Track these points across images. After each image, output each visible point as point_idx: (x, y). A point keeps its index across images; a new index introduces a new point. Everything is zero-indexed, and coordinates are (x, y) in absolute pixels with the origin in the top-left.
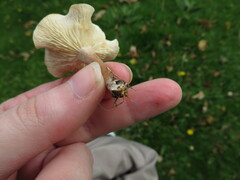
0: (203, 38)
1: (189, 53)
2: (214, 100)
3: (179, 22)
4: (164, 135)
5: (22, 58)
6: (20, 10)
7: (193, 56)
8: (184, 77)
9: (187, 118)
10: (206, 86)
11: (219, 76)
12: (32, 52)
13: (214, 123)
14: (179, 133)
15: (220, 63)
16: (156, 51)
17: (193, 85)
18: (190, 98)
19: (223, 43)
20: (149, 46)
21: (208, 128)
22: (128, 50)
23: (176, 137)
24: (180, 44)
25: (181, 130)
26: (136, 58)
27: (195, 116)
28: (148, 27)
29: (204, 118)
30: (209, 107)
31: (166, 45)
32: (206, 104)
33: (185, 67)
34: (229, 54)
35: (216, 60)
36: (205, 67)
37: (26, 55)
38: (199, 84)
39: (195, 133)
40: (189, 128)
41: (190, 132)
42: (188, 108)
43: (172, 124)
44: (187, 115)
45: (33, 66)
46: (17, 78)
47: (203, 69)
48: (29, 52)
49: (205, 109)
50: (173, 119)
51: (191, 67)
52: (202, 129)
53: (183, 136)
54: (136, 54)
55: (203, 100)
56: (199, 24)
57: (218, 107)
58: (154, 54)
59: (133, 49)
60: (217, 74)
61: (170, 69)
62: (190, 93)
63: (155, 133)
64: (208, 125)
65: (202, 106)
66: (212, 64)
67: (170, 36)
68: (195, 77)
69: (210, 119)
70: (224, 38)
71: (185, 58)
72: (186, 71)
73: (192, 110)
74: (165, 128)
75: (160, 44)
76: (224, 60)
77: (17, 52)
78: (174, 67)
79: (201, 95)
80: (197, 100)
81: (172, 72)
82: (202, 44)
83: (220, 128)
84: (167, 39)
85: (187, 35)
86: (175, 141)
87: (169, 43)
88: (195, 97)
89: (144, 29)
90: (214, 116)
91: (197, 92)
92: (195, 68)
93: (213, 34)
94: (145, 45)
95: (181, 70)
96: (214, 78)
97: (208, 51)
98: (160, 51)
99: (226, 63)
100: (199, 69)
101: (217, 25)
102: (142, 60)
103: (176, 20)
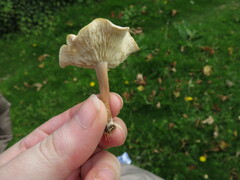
0: (206, 64)
1: (195, 79)
2: (225, 124)
3: (182, 50)
4: (176, 163)
5: (36, 88)
6: (35, 45)
7: (199, 81)
8: (191, 102)
9: (198, 144)
10: (215, 111)
11: (227, 100)
12: (45, 82)
13: (227, 149)
14: (191, 160)
15: (227, 87)
16: (162, 78)
17: (201, 109)
18: (200, 123)
19: (228, 67)
20: (155, 73)
21: (221, 155)
22: (136, 78)
23: (188, 165)
24: (185, 70)
25: (193, 157)
26: (143, 85)
27: (206, 142)
28: (153, 55)
29: (217, 144)
30: (220, 131)
31: (171, 72)
32: (216, 129)
33: (192, 92)
34: (235, 77)
35: (222, 84)
36: (213, 92)
37: (39, 86)
38: (208, 109)
39: (207, 159)
40: (201, 154)
41: (203, 159)
42: (199, 133)
43: (183, 151)
44: (199, 141)
45: (45, 95)
46: (30, 108)
47: (210, 94)
48: (41, 82)
49: (216, 134)
50: (183, 146)
51: (198, 92)
52: (216, 155)
53: (196, 163)
54: (143, 82)
55: (213, 125)
56: (202, 51)
57: (230, 131)
58: (160, 80)
59: (140, 76)
60: (224, 98)
61: (177, 95)
62: (199, 118)
63: (166, 161)
64: (221, 151)
65: (212, 132)
66: (218, 88)
67: (175, 63)
68: (203, 102)
69: (223, 145)
70: (228, 63)
71: (191, 84)
72: (192, 96)
73: (203, 136)
74: (176, 156)
75: (166, 71)
76: (230, 84)
77: (31, 83)
78: (181, 92)
79: (210, 120)
80: (207, 124)
81: (179, 98)
82: (207, 70)
83: (234, 154)
84: (172, 67)
85: (192, 61)
86: (187, 169)
87: (174, 70)
88: (204, 122)
89: (150, 57)
90: (226, 141)
91: (207, 117)
92: (202, 93)
93: (216, 59)
94: (151, 72)
95: (188, 96)
96: (222, 102)
97: (213, 76)
98: (166, 77)
99: (233, 87)
100: (206, 93)
101: (220, 51)
102: (148, 87)
103: (179, 48)
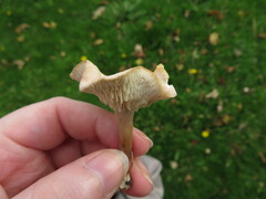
0: (213, 31)
1: (199, 49)
2: (229, 97)
3: (187, 14)
4: (178, 140)
5: (16, 66)
6: (9, 13)
7: (204, 51)
8: (195, 75)
9: (201, 120)
10: (220, 83)
11: (234, 72)
12: (27, 59)
13: (231, 123)
14: (194, 136)
15: (234, 57)
16: (164, 49)
17: (206, 83)
18: (204, 98)
19: (236, 34)
20: (155, 44)
21: (224, 128)
22: (133, 50)
23: (191, 140)
24: (189, 39)
25: (195, 133)
26: (142, 58)
27: (209, 116)
28: (154, 22)
29: (220, 118)
30: (225, 105)
31: (174, 42)
32: (221, 102)
33: (196, 64)
34: (243, 46)
35: (230, 54)
36: (219, 63)
37: (20, 63)
38: (213, 81)
39: (210, 135)
40: (204, 129)
41: (205, 134)
42: (202, 108)
43: (186, 127)
44: (201, 116)
45: (29, 74)
46: (13, 90)
47: (216, 66)
48: (23, 59)
49: (220, 108)
50: (186, 121)
51: (202, 63)
52: (219, 129)
53: (198, 139)
54: (142, 54)
55: (217, 99)
56: (209, 15)
57: (234, 104)
58: (161, 52)
59: (139, 47)
60: (231, 69)
61: (180, 67)
62: (203, 92)
63: (168, 138)
64: (224, 125)
65: (216, 105)
66: (225, 59)
67: (178, 31)
68: (208, 74)
69: (226, 119)
70: (237, 29)
71: (195, 55)
72: (197, 68)
73: (206, 111)
74: (178, 132)
75: (168, 41)
76: (238, 53)
77: (10, 60)
78: (184, 64)
79: (215, 94)
80: (211, 99)
81: (182, 71)
82: (213, 38)
83: (237, 127)
84: (175, 35)
85: (197, 28)
86: (189, 145)
87: (177, 39)
88: (209, 96)
89: (149, 24)
90: (230, 115)
91: (211, 91)
92: (207, 65)
93: (224, 25)
94: (151, 42)
95: (192, 68)
96: (228, 74)
97: (220, 45)
98: (169, 48)
99: (240, 57)
100: (211, 65)
101: (229, 15)
102: (148, 60)
103: (183, 13)
